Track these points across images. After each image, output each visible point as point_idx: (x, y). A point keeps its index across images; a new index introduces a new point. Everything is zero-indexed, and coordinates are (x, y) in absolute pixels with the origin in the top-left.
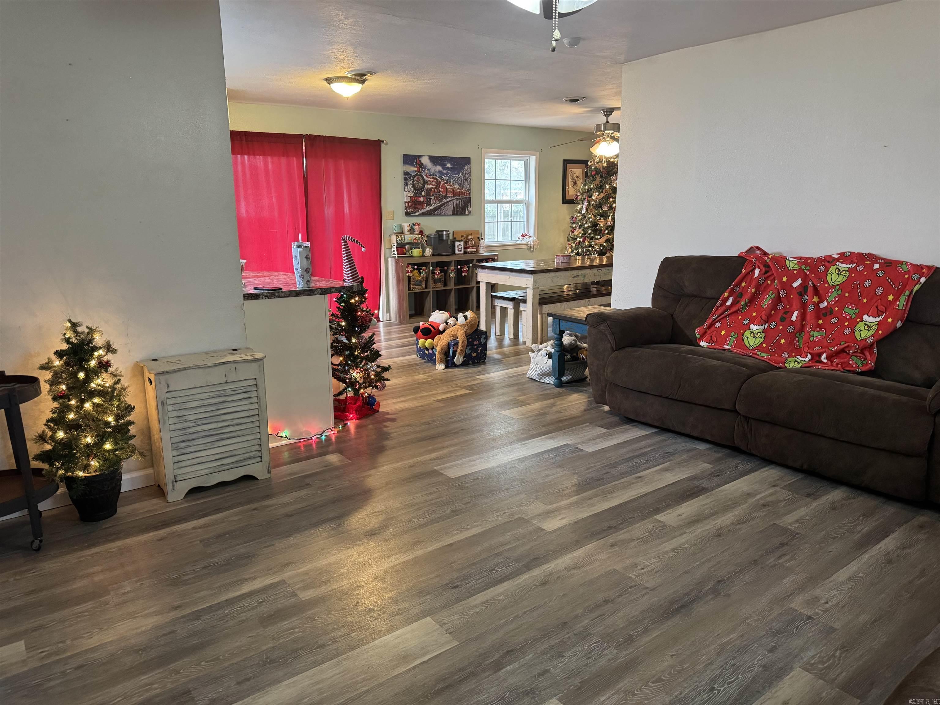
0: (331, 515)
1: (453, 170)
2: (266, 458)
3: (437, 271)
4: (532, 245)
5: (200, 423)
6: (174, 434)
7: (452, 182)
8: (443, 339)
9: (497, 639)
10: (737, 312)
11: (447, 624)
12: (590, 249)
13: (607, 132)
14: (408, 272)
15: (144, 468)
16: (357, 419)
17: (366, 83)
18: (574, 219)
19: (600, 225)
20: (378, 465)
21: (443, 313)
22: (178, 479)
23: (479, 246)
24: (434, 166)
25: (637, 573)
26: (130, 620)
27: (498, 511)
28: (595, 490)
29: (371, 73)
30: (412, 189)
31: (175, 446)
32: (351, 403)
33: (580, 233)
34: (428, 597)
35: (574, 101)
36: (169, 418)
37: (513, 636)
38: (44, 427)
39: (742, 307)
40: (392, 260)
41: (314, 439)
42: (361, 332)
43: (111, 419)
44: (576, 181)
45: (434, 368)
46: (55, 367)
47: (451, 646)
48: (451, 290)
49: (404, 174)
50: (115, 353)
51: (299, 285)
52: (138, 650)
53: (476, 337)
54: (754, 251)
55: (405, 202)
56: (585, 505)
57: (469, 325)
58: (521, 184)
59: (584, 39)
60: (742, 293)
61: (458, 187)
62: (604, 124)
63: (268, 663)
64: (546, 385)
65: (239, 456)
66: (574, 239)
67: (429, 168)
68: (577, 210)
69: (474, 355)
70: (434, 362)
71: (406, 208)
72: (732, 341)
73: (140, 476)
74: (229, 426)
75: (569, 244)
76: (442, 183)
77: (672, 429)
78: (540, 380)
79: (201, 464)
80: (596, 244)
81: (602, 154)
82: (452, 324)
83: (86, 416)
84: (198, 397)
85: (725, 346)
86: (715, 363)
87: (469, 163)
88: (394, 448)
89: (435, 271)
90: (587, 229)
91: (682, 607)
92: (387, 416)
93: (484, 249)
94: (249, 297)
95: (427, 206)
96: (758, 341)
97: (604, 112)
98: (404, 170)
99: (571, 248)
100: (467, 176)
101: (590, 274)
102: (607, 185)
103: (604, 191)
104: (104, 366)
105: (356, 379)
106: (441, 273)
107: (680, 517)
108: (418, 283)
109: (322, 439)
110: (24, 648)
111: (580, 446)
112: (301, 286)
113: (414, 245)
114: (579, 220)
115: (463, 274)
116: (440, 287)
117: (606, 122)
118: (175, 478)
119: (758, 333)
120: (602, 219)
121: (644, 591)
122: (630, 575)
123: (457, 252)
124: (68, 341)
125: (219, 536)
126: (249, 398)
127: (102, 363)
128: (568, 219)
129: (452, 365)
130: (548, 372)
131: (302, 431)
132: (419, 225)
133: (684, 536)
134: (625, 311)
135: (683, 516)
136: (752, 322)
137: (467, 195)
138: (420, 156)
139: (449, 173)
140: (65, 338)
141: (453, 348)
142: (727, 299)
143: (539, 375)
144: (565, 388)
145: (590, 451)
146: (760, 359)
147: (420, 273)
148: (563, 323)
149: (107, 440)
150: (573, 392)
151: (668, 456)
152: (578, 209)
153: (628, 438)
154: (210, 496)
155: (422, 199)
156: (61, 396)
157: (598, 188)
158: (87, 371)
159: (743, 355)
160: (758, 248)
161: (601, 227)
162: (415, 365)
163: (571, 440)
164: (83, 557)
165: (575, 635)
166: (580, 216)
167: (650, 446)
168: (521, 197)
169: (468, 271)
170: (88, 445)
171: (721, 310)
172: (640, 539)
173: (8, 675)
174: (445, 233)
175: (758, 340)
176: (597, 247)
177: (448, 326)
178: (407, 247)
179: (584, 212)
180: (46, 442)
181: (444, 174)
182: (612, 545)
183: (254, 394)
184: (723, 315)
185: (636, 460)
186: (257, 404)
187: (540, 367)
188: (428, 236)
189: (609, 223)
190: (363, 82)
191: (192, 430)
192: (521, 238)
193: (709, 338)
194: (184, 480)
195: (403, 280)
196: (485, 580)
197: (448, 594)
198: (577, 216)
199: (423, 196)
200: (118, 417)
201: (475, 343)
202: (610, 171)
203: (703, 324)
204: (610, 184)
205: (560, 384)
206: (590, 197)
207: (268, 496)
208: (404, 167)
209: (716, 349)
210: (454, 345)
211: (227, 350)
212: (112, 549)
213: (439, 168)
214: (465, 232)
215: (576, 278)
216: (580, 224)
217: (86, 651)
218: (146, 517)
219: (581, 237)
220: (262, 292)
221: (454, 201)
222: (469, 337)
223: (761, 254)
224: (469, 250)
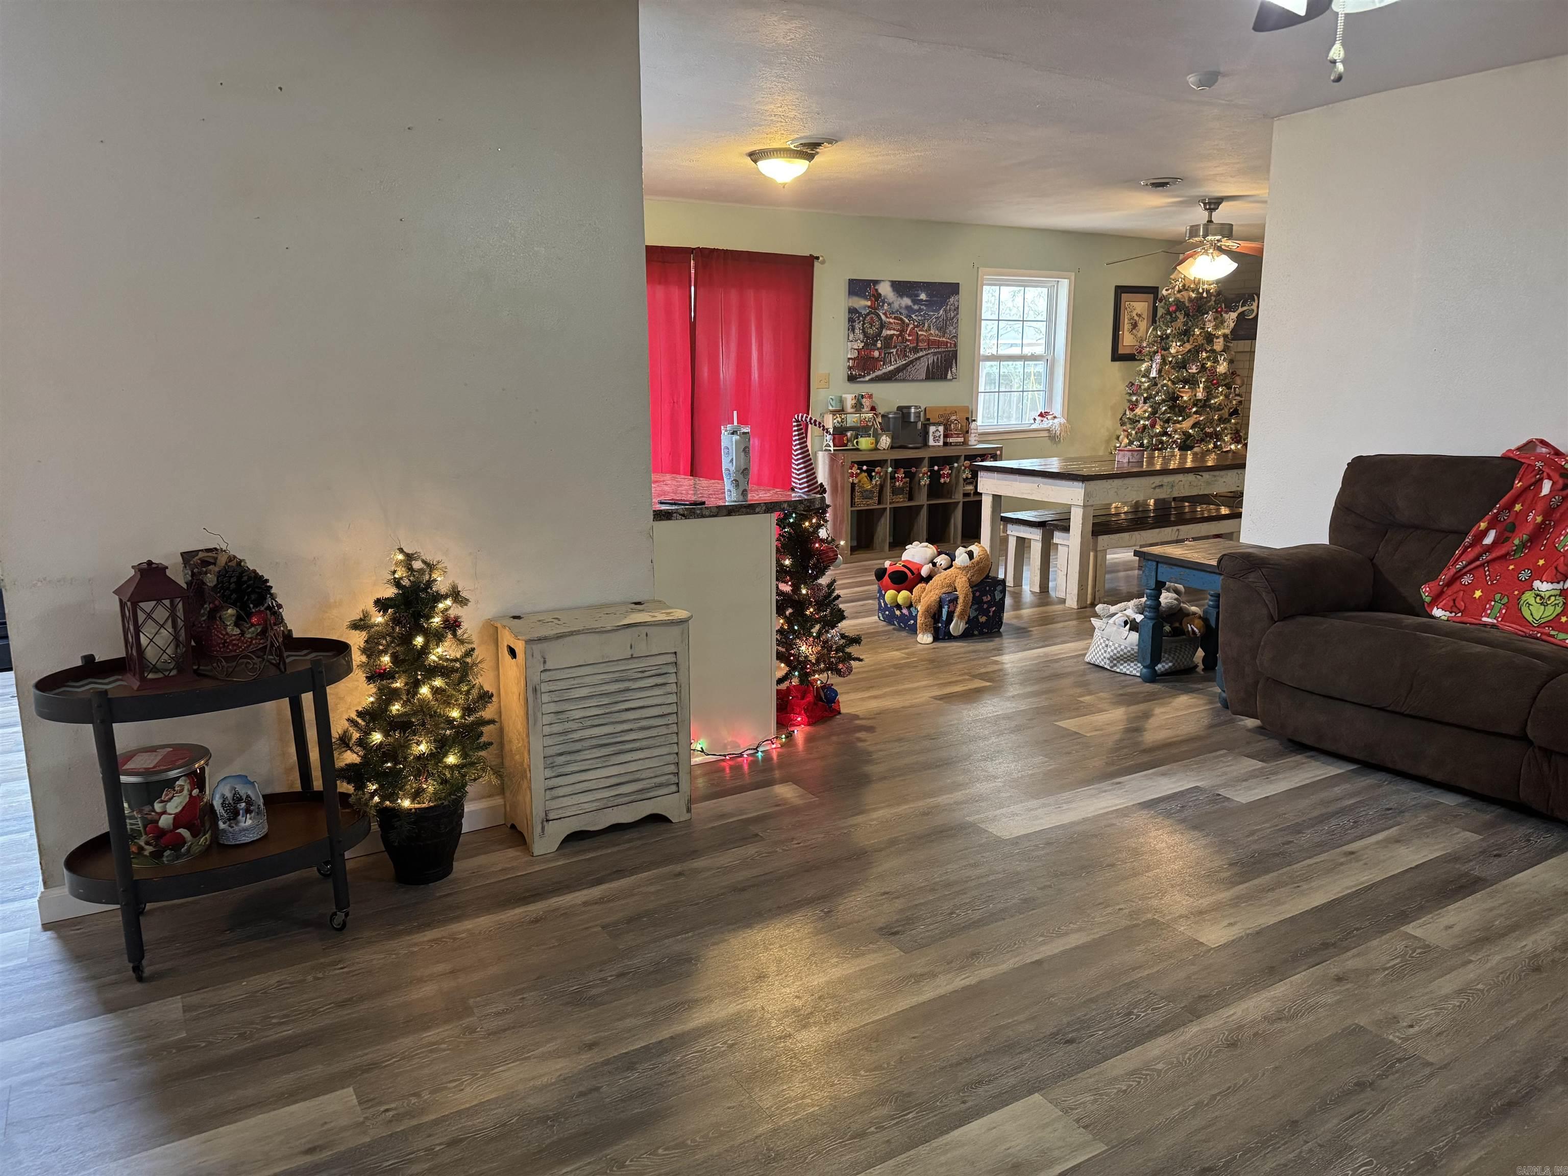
0: (811, 893)
1: (929, 304)
2: (684, 786)
3: (900, 475)
4: (1058, 432)
5: (589, 723)
6: (549, 741)
7: (926, 325)
8: (931, 591)
9: (1175, 1144)
10: (1503, 557)
11: (1076, 1109)
12: (1164, 438)
13: (1209, 238)
14: (852, 475)
15: (490, 796)
16: (809, 724)
17: (817, 159)
18: (1134, 388)
19: (1182, 397)
20: (867, 808)
21: (927, 547)
22: (552, 816)
23: (967, 432)
24: (899, 299)
25: (1402, 1034)
26: (518, 1063)
27: (1109, 906)
28: (1275, 874)
29: (830, 142)
30: (861, 336)
31: (549, 761)
32: (797, 697)
33: (1145, 411)
34: (1025, 1056)
35: (1160, 185)
36: (543, 714)
37: (1205, 1141)
38: (346, 724)
39: (1515, 548)
40: (824, 456)
41: (745, 756)
42: (816, 577)
43: (455, 714)
44: (1136, 323)
45: (914, 640)
46: (377, 625)
47: (1091, 1152)
48: (921, 507)
49: (849, 312)
50: (466, 605)
51: (730, 497)
52: (545, 1119)
53: (987, 588)
54: (1535, 446)
55: (849, 359)
56: (1265, 901)
57: (976, 568)
58: (1042, 326)
59: (1224, 75)
60: (1514, 524)
61: (937, 332)
62: (1204, 225)
63: (774, 1159)
64: (1123, 678)
65: (645, 782)
66: (1134, 421)
67: (891, 301)
68: (1141, 371)
69: (983, 619)
70: (913, 630)
71: (850, 368)
72: (1496, 610)
73: (482, 809)
74: (631, 730)
75: (1124, 431)
76: (911, 326)
77: (1390, 765)
78: (1111, 667)
79: (586, 793)
80: (1175, 431)
81: (1198, 276)
82: (944, 566)
83: (424, 709)
84: (587, 680)
85: (1484, 619)
86: (1478, 650)
87: (958, 293)
88: (885, 778)
89: (896, 475)
90: (1159, 404)
91: (1511, 1104)
92: (857, 722)
93: (977, 439)
94: (660, 516)
95: (884, 364)
96: (1550, 612)
97: (1205, 204)
98: (850, 305)
99: (1128, 438)
100: (952, 315)
101: (1182, 483)
102: (1196, 330)
103: (1191, 339)
104: (452, 625)
105: (806, 657)
106: (904, 478)
107: (1450, 931)
108: (867, 495)
109: (757, 757)
110: (355, 1101)
111: (1222, 792)
112: (732, 499)
113: (862, 430)
114: (1145, 389)
115: (942, 480)
116: (902, 501)
117: (1208, 221)
118: (546, 815)
119: (1551, 596)
120: (1187, 387)
121: (1427, 1071)
122: (1391, 1037)
123: (931, 442)
124: (397, 583)
125: (630, 920)
126: (664, 684)
127: (448, 621)
128: (1122, 388)
129: (945, 635)
130: (1129, 654)
131: (726, 741)
132: (870, 396)
133: (1471, 966)
134: (1291, 551)
135: (1456, 929)
136: (1538, 574)
137: (950, 347)
138: (876, 282)
139: (922, 310)
140: (395, 578)
141: (949, 608)
142: (1484, 533)
143: (1112, 659)
144: (1163, 684)
145: (1244, 802)
146: (1556, 645)
147: (871, 477)
148: (1162, 568)
149: (450, 748)
150: (1179, 692)
151: (1391, 815)
152: (1143, 369)
153: (1307, 779)
154: (598, 848)
155: (876, 354)
156: (380, 673)
157: (1180, 334)
158: (428, 634)
159: (1522, 636)
160: (1543, 443)
161: (1185, 402)
162: (877, 634)
163: (1202, 780)
164: (416, 944)
165: (1321, 1146)
166: (1145, 382)
167: (1352, 795)
168: (1039, 350)
169: (949, 475)
170: (420, 757)
171: (1472, 553)
172: (1387, 969)
173: (342, 1148)
174: (913, 410)
175: (1550, 609)
176: (1177, 436)
177: (936, 569)
178: (849, 434)
179: (1153, 374)
180: (351, 749)
181: (914, 311)
182: (1339, 979)
183: (672, 678)
184: (1478, 563)
185: (1334, 822)
186: (675, 695)
187: (1114, 644)
188: (883, 416)
189: (1200, 395)
190: (810, 157)
191: (576, 736)
192: (1038, 419)
193: (1451, 603)
194: (560, 818)
195: (843, 488)
196: (1121, 1032)
197: (1060, 1054)
198: (1141, 382)
199: (878, 349)
200: (468, 710)
201: (985, 599)
202: (1203, 305)
203: (1435, 578)
204: (1203, 328)
205: (1152, 677)
206: (1166, 349)
207: (695, 852)
208: (850, 300)
209: (1466, 623)
210: (951, 601)
211: (624, 603)
212: (460, 933)
213: (907, 301)
214: (945, 408)
215: (1158, 490)
216: (1145, 395)
217: (459, 1113)
218: (503, 880)
219: (1148, 418)
220: (674, 507)
221: (929, 356)
222: (975, 589)
223: (1549, 454)
224: (951, 440)
